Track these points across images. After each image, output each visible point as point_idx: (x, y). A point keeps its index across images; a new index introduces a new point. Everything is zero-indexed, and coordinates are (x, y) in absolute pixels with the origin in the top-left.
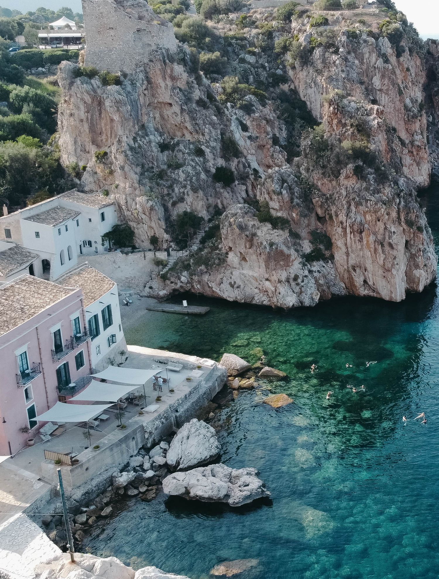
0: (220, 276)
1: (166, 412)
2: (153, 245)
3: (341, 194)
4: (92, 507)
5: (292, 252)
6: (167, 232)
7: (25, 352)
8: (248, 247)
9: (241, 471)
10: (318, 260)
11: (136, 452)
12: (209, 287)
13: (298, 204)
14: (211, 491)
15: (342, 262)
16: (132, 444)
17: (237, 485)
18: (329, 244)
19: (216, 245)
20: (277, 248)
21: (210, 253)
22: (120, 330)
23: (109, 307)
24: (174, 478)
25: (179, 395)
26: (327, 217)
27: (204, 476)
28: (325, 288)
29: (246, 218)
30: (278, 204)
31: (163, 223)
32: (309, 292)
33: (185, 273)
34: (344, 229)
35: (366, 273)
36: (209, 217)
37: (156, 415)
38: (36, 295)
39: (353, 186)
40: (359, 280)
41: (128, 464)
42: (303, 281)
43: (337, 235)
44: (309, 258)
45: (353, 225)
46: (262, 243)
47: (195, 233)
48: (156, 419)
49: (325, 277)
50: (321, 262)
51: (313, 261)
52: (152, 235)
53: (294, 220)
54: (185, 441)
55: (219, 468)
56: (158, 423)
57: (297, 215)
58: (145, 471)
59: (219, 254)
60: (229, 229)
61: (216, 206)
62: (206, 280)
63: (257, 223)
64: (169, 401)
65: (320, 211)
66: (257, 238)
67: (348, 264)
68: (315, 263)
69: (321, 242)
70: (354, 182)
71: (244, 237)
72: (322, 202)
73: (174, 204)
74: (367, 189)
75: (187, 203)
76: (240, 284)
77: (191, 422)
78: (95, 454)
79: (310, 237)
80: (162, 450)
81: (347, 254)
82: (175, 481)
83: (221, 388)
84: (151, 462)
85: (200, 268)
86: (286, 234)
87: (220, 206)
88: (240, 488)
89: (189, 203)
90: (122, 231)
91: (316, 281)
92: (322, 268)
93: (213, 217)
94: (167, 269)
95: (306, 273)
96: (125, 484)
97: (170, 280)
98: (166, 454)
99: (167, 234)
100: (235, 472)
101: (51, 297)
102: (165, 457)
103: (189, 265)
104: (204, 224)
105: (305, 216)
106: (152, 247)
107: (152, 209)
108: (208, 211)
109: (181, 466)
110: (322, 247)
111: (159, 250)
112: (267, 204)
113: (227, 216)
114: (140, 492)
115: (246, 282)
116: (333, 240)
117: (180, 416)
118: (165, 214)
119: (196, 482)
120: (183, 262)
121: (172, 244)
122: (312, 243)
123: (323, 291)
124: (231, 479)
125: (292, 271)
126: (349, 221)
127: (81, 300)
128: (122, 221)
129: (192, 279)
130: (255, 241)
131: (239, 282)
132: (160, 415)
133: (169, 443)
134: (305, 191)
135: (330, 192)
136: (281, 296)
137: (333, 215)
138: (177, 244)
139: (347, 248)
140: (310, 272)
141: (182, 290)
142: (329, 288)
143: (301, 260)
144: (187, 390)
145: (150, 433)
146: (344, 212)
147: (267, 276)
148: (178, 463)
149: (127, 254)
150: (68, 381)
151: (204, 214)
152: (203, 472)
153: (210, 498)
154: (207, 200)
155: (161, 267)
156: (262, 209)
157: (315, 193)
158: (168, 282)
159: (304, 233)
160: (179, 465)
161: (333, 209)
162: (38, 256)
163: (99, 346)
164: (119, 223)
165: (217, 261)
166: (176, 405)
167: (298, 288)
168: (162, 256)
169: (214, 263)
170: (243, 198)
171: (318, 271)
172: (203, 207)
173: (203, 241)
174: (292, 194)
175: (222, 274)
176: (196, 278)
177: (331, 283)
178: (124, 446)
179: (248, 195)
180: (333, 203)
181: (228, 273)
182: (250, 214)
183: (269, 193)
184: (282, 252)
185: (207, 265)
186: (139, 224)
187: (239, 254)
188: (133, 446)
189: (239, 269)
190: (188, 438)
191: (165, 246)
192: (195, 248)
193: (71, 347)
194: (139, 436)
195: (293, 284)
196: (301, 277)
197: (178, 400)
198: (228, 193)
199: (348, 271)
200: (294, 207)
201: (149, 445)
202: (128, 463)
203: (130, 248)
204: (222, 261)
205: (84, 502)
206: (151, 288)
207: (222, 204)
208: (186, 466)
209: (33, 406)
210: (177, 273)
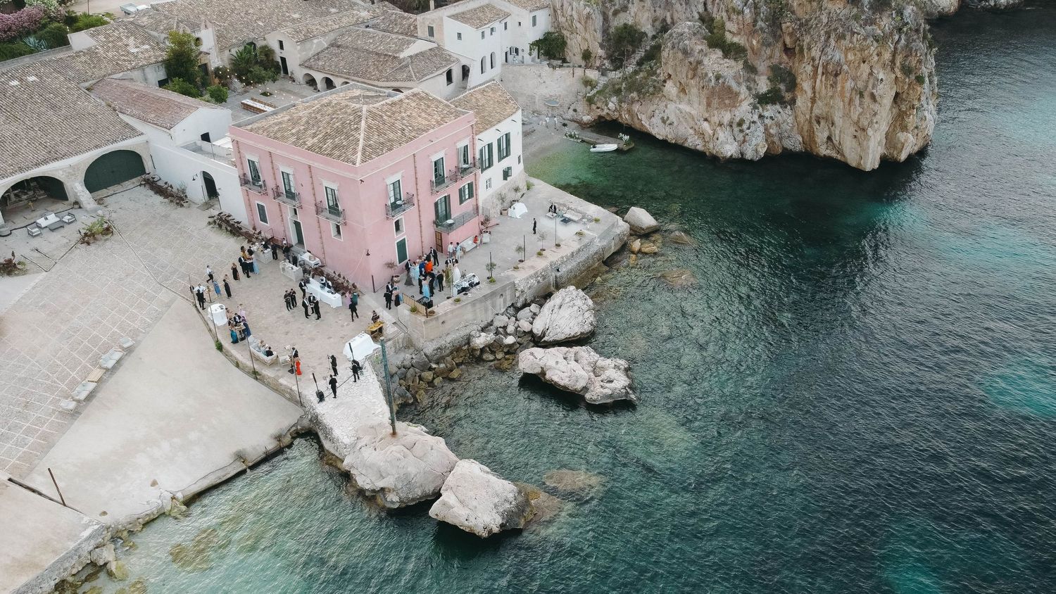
0: (652, 108)
1: (544, 270)
2: (585, 60)
3: (820, 21)
4: (442, 366)
5: (743, 90)
6: (602, 46)
7: (399, 181)
8: (689, 77)
9: (609, 361)
10: (774, 103)
11: (503, 310)
12: (638, 119)
13: (761, 29)
14: (567, 379)
15: (804, 109)
16: (500, 301)
17: (600, 379)
18: (793, 85)
19: (654, 69)
20: (724, 83)
21: (645, 78)
22: (519, 162)
23: (507, 135)
24: (532, 354)
25: (565, 251)
26: (797, 48)
27: (565, 358)
28: (776, 139)
29: (693, 41)
30: (736, 26)
31: (599, 36)
32: (754, 142)
33: (614, 99)
34: (816, 68)
35: (832, 129)
36: (654, 33)
37: (532, 272)
38: (423, 114)
39: (838, 12)
40: (821, 135)
41: (491, 324)
42: (749, 128)
43: (804, 75)
44: (763, 100)
45: (827, 64)
46: (706, 74)
47: (634, 52)
48: (531, 277)
49: (778, 125)
50: (778, 107)
51: (767, 103)
52: (586, 48)
53: (753, 50)
54: (556, 310)
55: (583, 351)
56: (532, 281)
57: (758, 42)
58: (507, 334)
59: (655, 81)
60: (671, 52)
61: (664, 20)
62: (636, 110)
63: (705, 47)
64: (553, 256)
65: (788, 40)
66: (702, 67)
67: (811, 113)
68: (769, 107)
69: (783, 80)
70: (841, 6)
71: (688, 64)
72: (793, 29)
73: (616, 13)
74: (856, 18)
75: (630, 13)
76: (674, 120)
77: (567, 290)
78: (454, 307)
79: (770, 74)
80: (531, 314)
81: (813, 101)
82: (532, 357)
83: (617, 248)
84: (516, 325)
85: (632, 94)
86: (740, 65)
87: (669, 20)
88: (602, 383)
89: (633, 14)
90: (553, 40)
91: (766, 129)
92: (778, 115)
93: (658, 33)
94: (595, 91)
95: (756, 118)
96: (481, 347)
97: (596, 105)
98: (533, 319)
99: (602, 49)
100: (602, 362)
101: (439, 118)
102: (532, 323)
103: (620, 90)
104: (645, 41)
105: (769, 45)
106: (583, 63)
107: (588, 16)
108: (653, 26)
109: (546, 339)
110: (782, 87)
111: (591, 67)
112: (723, 25)
113: (671, 35)
114: (496, 359)
115: (681, 119)
116: (799, 80)
117: (561, 277)
118: (603, 24)
119: (553, 364)
120: (614, 85)
121: (605, 61)
122: (771, 81)
123: (773, 143)
124: (595, 369)
125: (737, 113)
126: (823, 58)
127: (472, 126)
128: (555, 28)
129: (621, 106)
130: (699, 70)
131: (673, 118)
132: (537, 273)
133: (541, 306)
134: (775, 12)
135: (807, 17)
136: (719, 142)
137: (805, 47)
138: (612, 61)
139: (814, 93)
140: (761, 117)
141: (608, 119)
142: (781, 139)
143: (752, 101)
144: (575, 246)
145: (522, 292)
146: (819, 45)
147: (706, 115)
148: (544, 334)
149: (554, 68)
150: (447, 216)
151: (648, 29)
152: (565, 354)
153: (564, 387)
154: (655, 11)
155: (589, 88)
156: (715, 31)
157: (787, 16)
158: (594, 107)
159: (762, 66)
160: (544, 336)
161: (807, 39)
162: (458, 60)
163: (490, 180)
164: (552, 30)
165: (651, 90)
166: (559, 262)
167: (741, 135)
168: (593, 75)
169: (648, 92)
170: (699, 13)
171: (771, 118)
172: (648, 20)
173: (640, 63)
174: (757, 14)
175: (655, 106)
176: (625, 106)
177: (785, 134)
178: (489, 302)
179: (706, 9)
180: (808, 32)
181: (662, 105)
182: (699, 36)
183: (727, 11)
184: (729, 88)
185: (639, 92)
186: (572, 33)
187: (678, 84)
188: (501, 304)
189: (675, 102)
190: (560, 307)
191: (598, 63)
192: (630, 69)
193: (455, 179)
194: (508, 294)
195: (736, 129)
196: (747, 123)
197: (562, 257)
198: (681, 5)
199: (810, 122)
200: (755, 32)
201: (519, 305)
202: (492, 321)
203: (559, 62)
204: (658, 89)
205: (435, 357)
206: (575, 110)
207: (672, 18)
208: (551, 339)
209: (404, 239)
210: (605, 98)
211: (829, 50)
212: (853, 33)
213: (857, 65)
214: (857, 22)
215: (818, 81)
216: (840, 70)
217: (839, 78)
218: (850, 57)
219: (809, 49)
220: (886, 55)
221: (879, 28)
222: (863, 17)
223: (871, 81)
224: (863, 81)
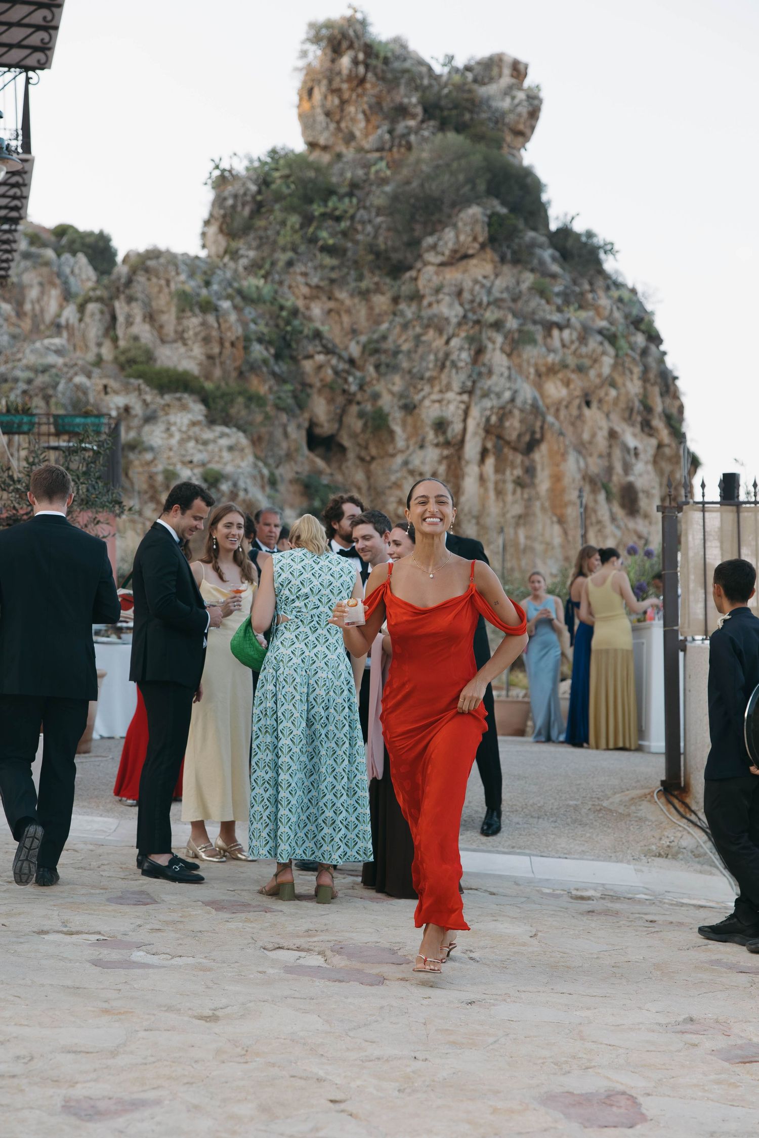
211: (495, 382)
212: (549, 327)
213: (575, 412)
214: (548, 302)
215: (470, 484)
216: (542, 428)
217: (540, 455)
218: (555, 390)
219: (410, 408)
220: (629, 384)
221: (598, 314)
222: (557, 289)
223: (617, 453)
224: (600, 456)
